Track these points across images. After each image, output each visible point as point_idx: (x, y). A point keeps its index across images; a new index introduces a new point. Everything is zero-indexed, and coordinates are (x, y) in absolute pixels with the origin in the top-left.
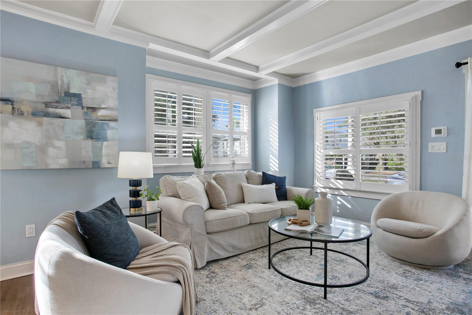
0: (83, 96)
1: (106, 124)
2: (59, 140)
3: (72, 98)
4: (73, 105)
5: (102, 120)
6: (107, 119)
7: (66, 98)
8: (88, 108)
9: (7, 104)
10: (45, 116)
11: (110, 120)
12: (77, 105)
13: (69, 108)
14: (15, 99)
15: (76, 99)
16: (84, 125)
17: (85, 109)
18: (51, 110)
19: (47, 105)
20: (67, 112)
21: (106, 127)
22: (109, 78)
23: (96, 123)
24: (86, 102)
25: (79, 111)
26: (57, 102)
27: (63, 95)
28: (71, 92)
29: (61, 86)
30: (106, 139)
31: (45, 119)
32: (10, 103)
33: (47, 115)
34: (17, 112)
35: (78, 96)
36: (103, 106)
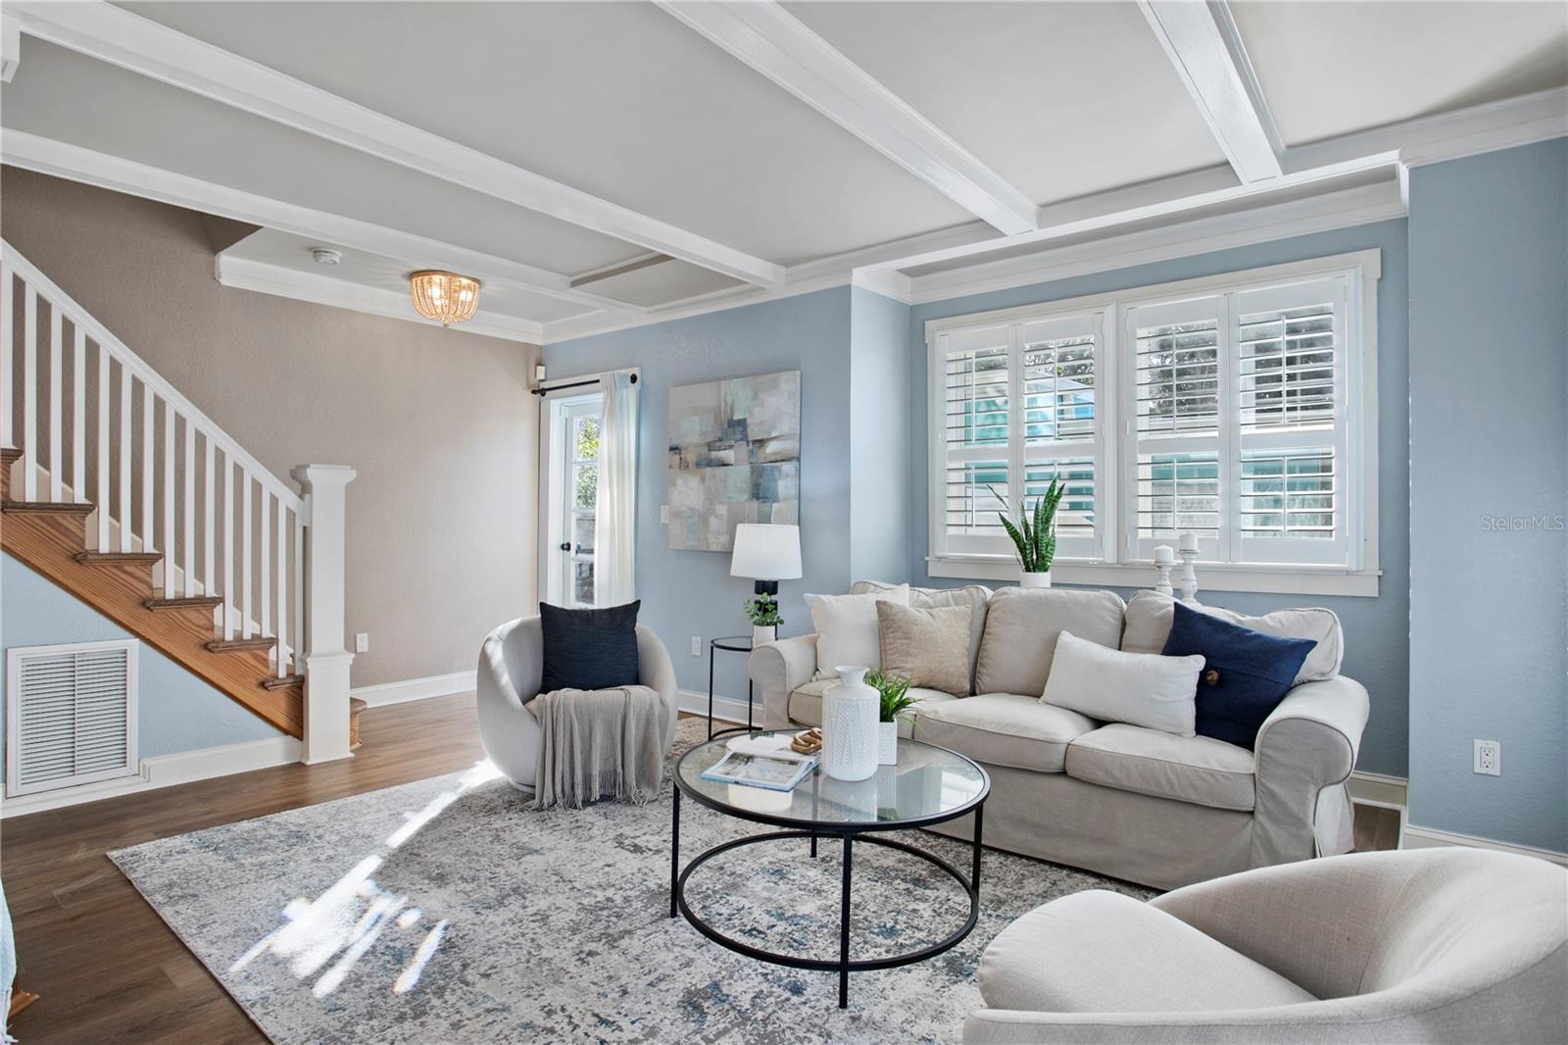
0: (748, 421)
1: (776, 467)
2: (720, 503)
3: (736, 429)
4: (737, 441)
5: (771, 462)
6: (779, 457)
7: (729, 430)
8: (755, 442)
9: (676, 453)
10: (709, 465)
11: (783, 460)
12: (742, 440)
13: (731, 447)
14: (682, 445)
15: (740, 429)
16: (749, 474)
17: (751, 444)
18: (714, 454)
19: (710, 447)
20: (728, 455)
21: (777, 474)
22: (784, 376)
23: (763, 467)
24: (754, 433)
25: (743, 449)
26: (720, 440)
27: (726, 426)
28: (735, 418)
29: (725, 412)
30: (776, 500)
31: (708, 469)
32: (678, 451)
33: (710, 463)
34: (684, 465)
35: (742, 424)
36: (773, 435)
